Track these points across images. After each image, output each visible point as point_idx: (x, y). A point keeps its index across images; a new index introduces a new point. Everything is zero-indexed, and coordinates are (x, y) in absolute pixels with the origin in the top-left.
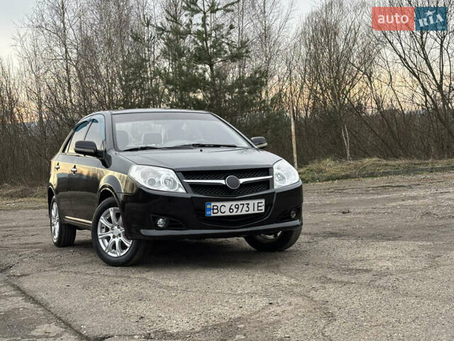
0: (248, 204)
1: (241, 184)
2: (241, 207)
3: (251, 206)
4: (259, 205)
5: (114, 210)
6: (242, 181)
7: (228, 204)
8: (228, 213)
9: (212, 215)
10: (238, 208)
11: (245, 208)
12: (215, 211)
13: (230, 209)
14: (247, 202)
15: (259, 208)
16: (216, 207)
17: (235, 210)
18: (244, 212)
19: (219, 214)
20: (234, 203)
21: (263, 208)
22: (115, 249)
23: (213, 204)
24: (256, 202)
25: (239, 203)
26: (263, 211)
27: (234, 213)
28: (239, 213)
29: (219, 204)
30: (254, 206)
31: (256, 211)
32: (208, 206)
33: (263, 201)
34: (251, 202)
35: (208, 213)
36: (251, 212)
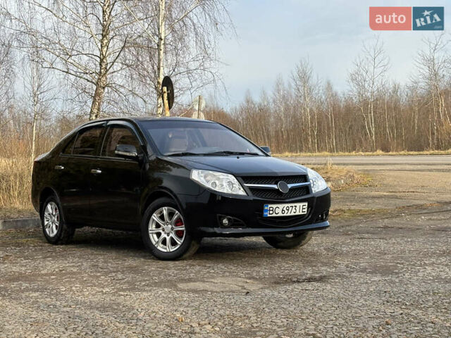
0: (296, 206)
1: (290, 189)
2: (290, 208)
3: (298, 209)
4: (304, 207)
5: (168, 209)
6: (290, 186)
7: (281, 206)
8: (280, 214)
9: (269, 215)
10: (288, 210)
11: (294, 210)
12: (271, 212)
13: (283, 210)
14: (296, 204)
15: (303, 210)
16: (271, 209)
17: (285, 209)
18: (293, 214)
19: (274, 215)
20: (286, 205)
21: (306, 210)
22: (166, 245)
23: (270, 206)
24: (301, 204)
25: (289, 205)
26: (306, 213)
27: (285, 215)
28: (289, 214)
29: (274, 206)
30: (300, 209)
31: (301, 213)
32: (266, 208)
33: (306, 204)
34: (298, 205)
35: (265, 214)
36: (297, 213)
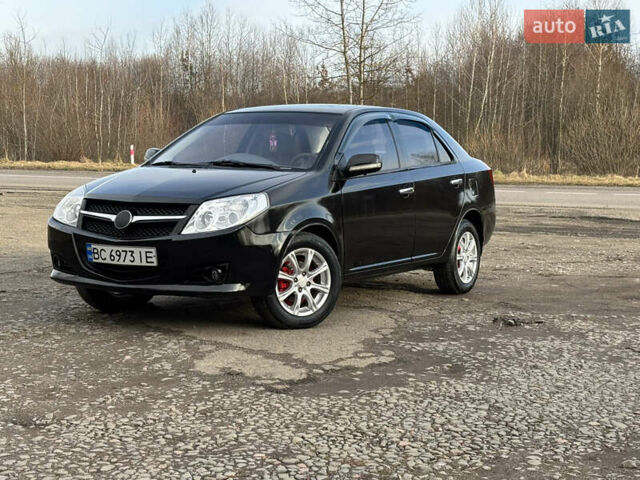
0: (133, 252)
2: (123, 254)
3: (136, 255)
4: (148, 255)
6: (136, 218)
7: (108, 249)
8: (108, 261)
9: (94, 261)
10: (119, 256)
11: (129, 257)
12: (96, 256)
13: (111, 256)
14: (128, 249)
15: (149, 260)
17: (113, 253)
18: (127, 263)
19: (100, 261)
20: (115, 248)
21: (154, 260)
23: (93, 246)
24: (144, 250)
25: (121, 249)
26: (155, 264)
27: (115, 262)
28: (121, 262)
29: (99, 247)
30: (142, 256)
31: (144, 263)
32: (89, 249)
33: (153, 250)
34: (136, 250)
35: (90, 257)
36: (137, 263)
